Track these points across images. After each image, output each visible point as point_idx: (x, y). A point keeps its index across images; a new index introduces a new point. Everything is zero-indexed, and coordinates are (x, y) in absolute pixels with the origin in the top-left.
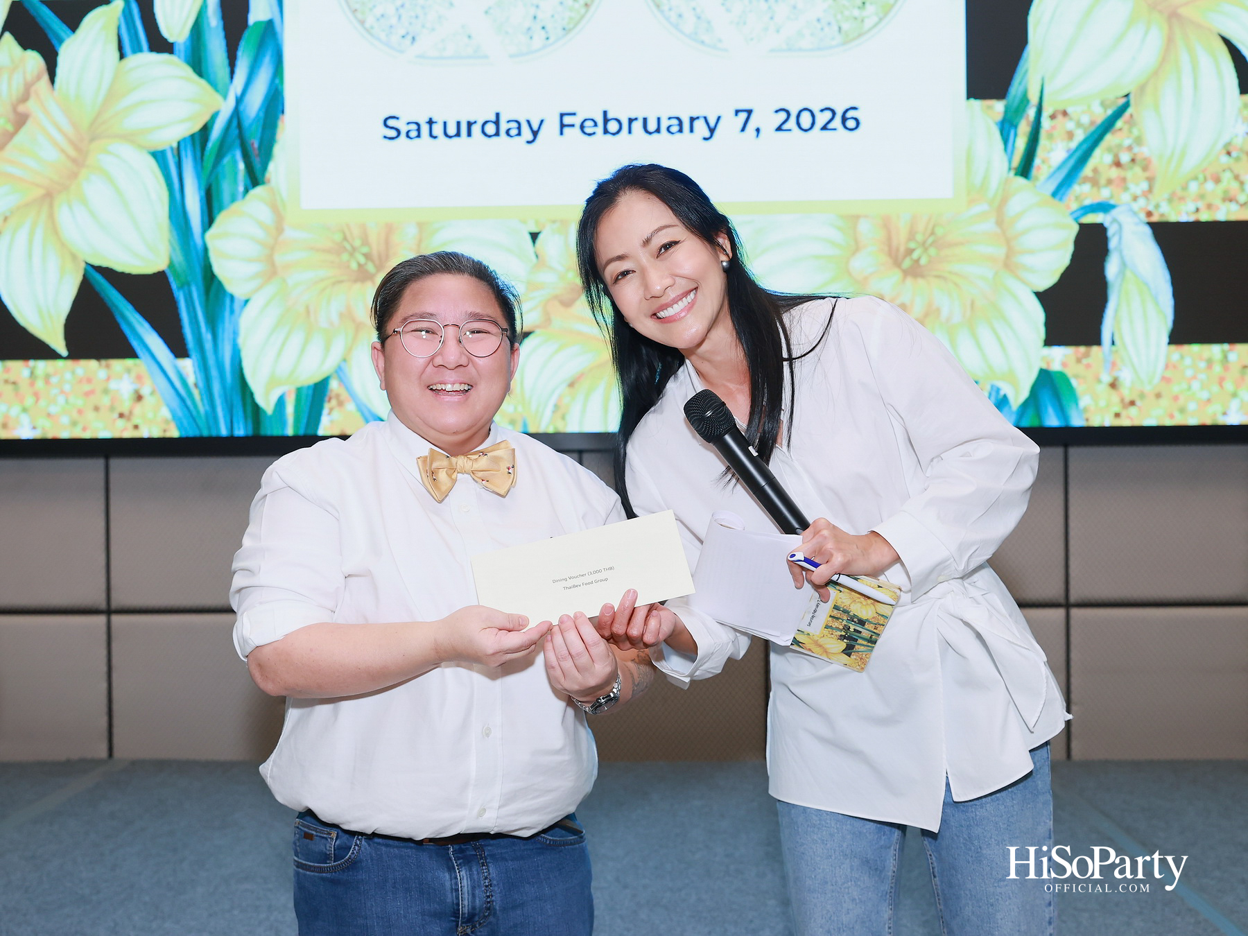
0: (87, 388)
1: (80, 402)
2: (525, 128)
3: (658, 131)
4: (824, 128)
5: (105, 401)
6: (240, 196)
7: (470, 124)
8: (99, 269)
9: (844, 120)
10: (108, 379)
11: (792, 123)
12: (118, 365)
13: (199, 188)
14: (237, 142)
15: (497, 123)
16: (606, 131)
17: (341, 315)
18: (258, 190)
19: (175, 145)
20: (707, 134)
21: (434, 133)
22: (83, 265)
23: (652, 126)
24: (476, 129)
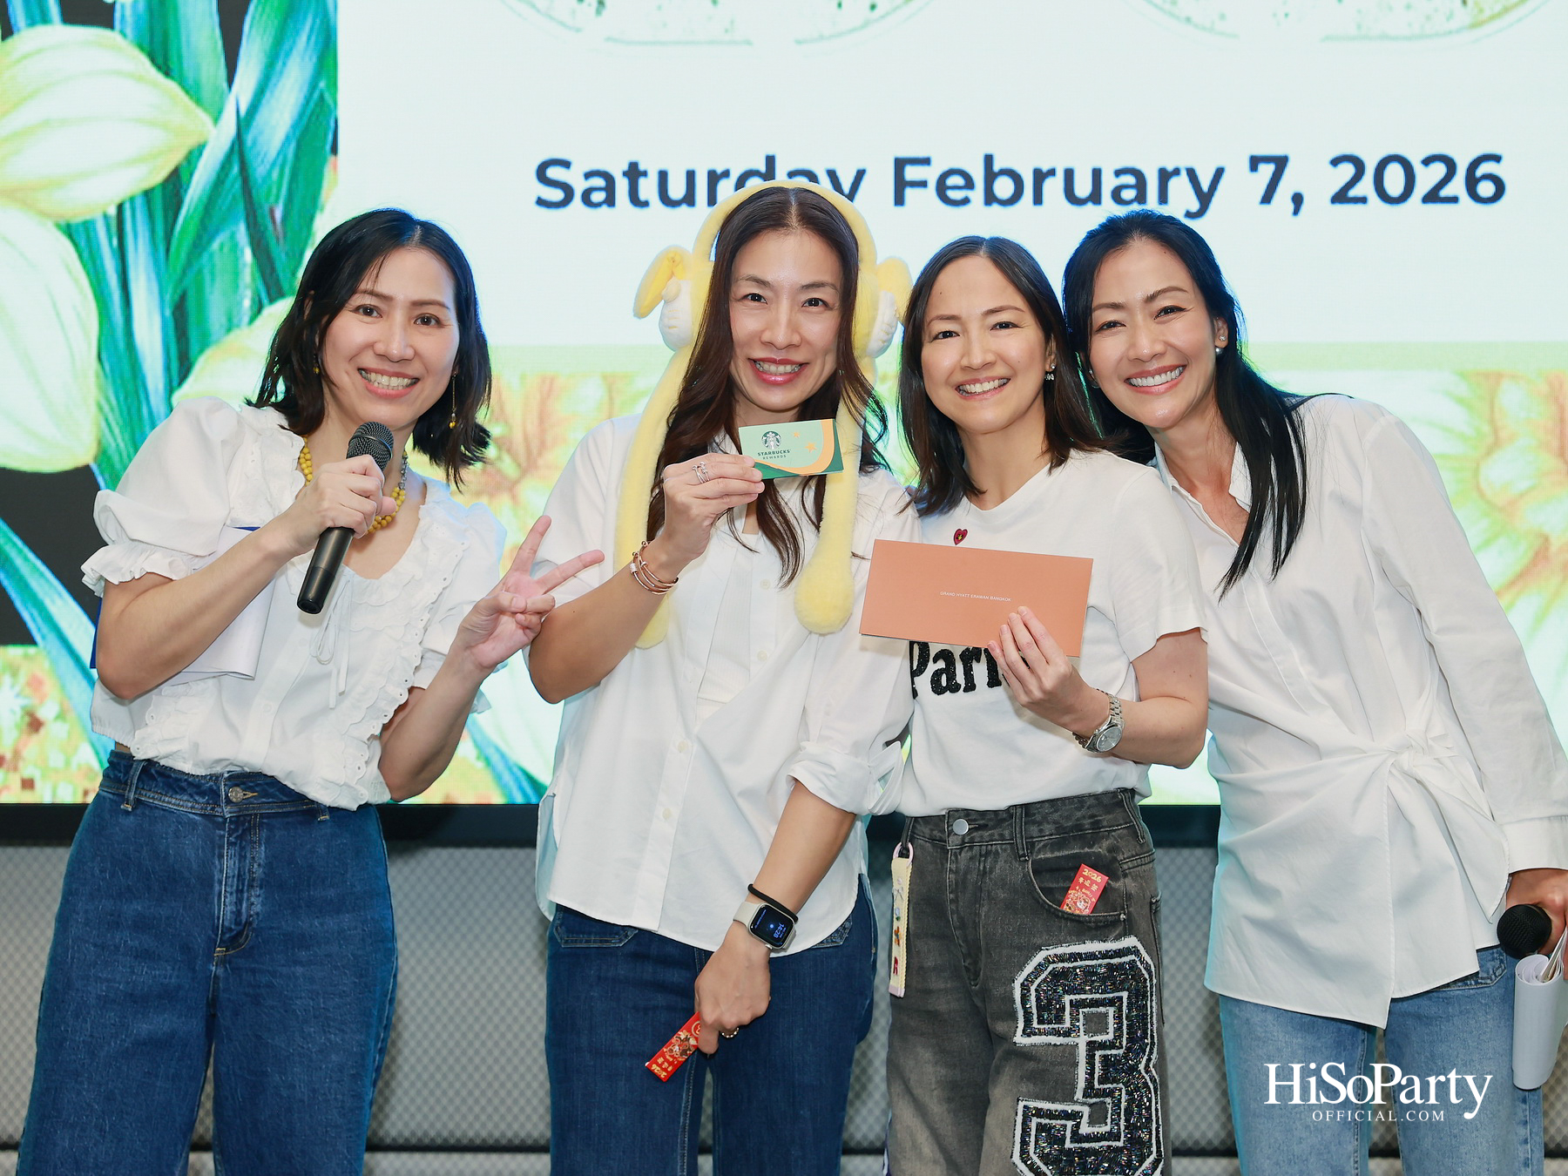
3: (1095, 198)
4: (1432, 197)
6: (246, 319)
7: (714, 178)
9: (1472, 180)
11: (1366, 187)
13: (161, 299)
14: (241, 206)
15: (769, 176)
16: (990, 198)
19: (112, 211)
20: (1195, 206)
21: (642, 196)
23: (1084, 188)
24: (727, 189)
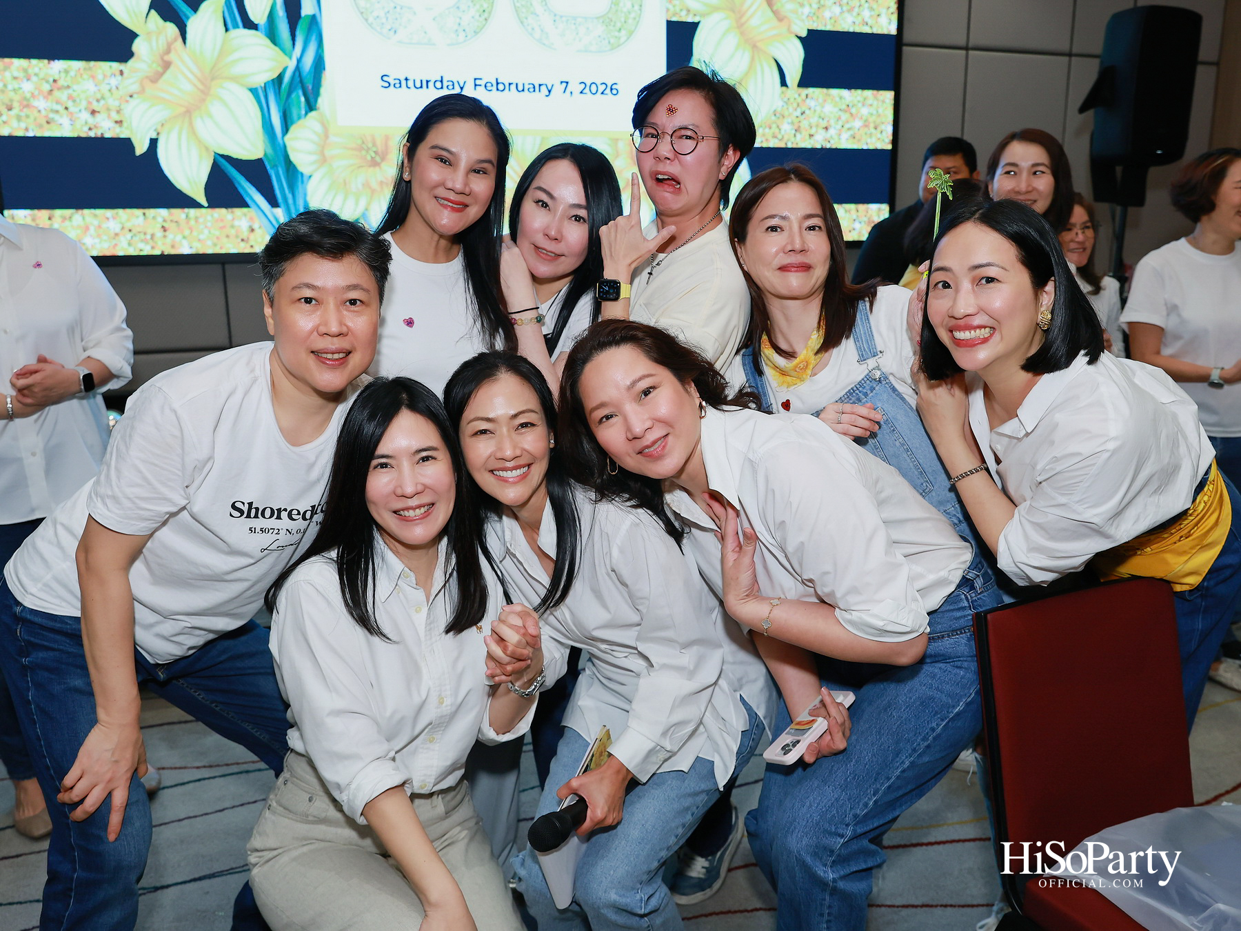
0: (221, 224)
1: (217, 233)
2: (456, 85)
3: (523, 90)
4: (602, 93)
5: (233, 232)
6: (303, 116)
7: (427, 82)
8: (223, 156)
9: (611, 89)
10: (233, 219)
11: (587, 90)
12: (238, 212)
13: (279, 111)
14: (300, 85)
15: (442, 81)
16: (498, 89)
17: (363, 185)
18: (313, 114)
19: (263, 85)
20: (547, 93)
21: (409, 86)
22: (213, 154)
23: (520, 88)
24: (431, 84)
